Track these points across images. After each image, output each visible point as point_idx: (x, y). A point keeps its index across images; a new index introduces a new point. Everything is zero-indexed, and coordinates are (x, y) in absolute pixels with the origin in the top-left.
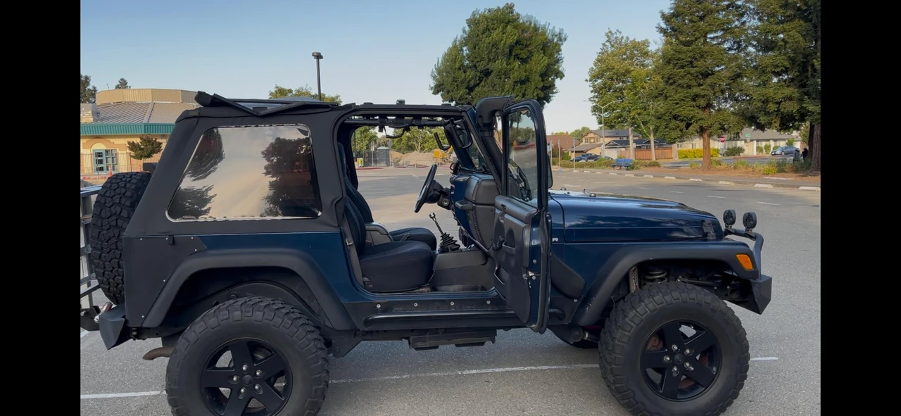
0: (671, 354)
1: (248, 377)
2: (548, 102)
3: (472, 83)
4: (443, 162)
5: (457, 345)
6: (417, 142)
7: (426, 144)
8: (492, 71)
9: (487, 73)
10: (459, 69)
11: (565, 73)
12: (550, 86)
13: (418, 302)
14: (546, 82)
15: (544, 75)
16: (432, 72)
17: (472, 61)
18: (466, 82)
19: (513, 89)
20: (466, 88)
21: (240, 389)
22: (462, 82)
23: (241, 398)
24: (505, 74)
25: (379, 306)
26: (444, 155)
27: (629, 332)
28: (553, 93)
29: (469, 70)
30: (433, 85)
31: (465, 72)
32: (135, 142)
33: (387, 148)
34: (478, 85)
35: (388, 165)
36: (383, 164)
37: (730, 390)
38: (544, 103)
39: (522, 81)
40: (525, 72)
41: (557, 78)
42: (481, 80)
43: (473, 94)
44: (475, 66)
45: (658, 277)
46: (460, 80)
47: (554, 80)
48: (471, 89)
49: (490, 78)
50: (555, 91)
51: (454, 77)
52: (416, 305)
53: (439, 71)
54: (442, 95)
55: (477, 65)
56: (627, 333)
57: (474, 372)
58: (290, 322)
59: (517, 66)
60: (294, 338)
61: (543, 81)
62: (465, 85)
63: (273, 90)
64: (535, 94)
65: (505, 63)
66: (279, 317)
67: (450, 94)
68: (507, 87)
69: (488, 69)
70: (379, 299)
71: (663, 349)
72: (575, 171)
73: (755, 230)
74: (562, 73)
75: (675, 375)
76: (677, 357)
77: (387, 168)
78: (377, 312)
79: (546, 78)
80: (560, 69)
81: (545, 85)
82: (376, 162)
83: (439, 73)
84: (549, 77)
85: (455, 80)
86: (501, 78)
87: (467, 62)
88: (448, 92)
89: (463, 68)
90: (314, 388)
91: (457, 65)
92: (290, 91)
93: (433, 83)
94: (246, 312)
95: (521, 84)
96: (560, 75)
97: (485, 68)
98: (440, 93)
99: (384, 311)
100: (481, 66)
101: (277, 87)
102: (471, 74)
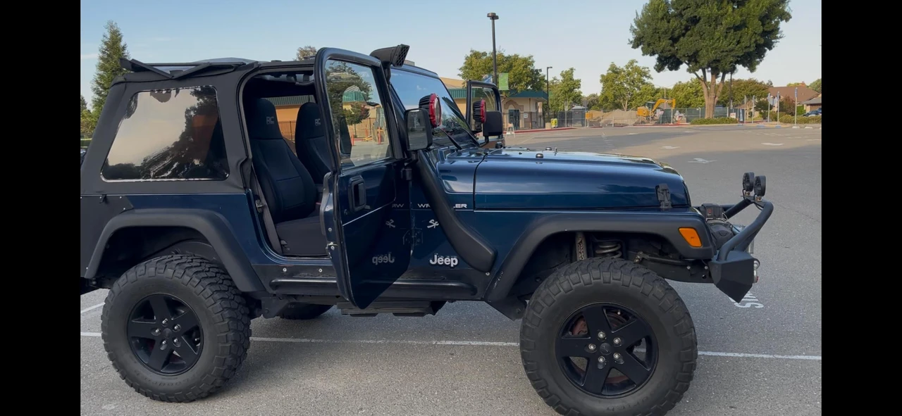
0: (598, 342)
1: (168, 331)
2: (770, 49)
3: (677, 33)
4: (646, 121)
5: (396, 314)
6: (624, 100)
7: (634, 102)
8: (700, 18)
9: (695, 20)
10: (663, 19)
11: (792, 14)
12: (773, 31)
13: (323, 268)
14: (767, 26)
15: (765, 19)
16: (632, 26)
17: (677, 9)
18: (670, 32)
19: (726, 37)
20: (670, 39)
21: (163, 341)
22: (665, 32)
23: (162, 349)
24: (716, 20)
25: (285, 270)
26: (648, 112)
27: (539, 313)
28: (776, 38)
29: (674, 19)
30: (632, 39)
31: (669, 22)
32: (347, 109)
33: (582, 107)
34: (684, 35)
35: (583, 125)
36: (578, 125)
37: (667, 392)
38: (765, 51)
39: (737, 27)
40: (741, 16)
41: (782, 20)
42: (687, 29)
43: (677, 46)
44: (681, 15)
45: (610, 251)
46: (663, 30)
47: (777, 23)
48: (675, 40)
49: (698, 25)
50: (778, 35)
51: (656, 29)
52: (321, 270)
53: (639, 23)
54: (642, 49)
55: (683, 13)
56: (537, 315)
57: (449, 343)
58: (198, 281)
59: (730, 10)
60: (201, 296)
61: (763, 25)
62: (669, 35)
63: (469, 54)
64: (753, 40)
65: (716, 7)
66: (188, 275)
67: (651, 47)
68: (717, 34)
69: (696, 17)
70: (286, 263)
71: (586, 336)
72: (795, 127)
73: (764, 198)
74: (788, 14)
75: (600, 367)
76: (604, 346)
77: (583, 128)
78: (284, 276)
79: (769, 21)
80: (786, 10)
81: (766, 29)
82: (570, 122)
83: (639, 26)
84: (771, 20)
85: (656, 31)
86: (710, 26)
87: (673, 10)
88: (649, 45)
89: (667, 17)
90: (220, 345)
91: (660, 15)
92: (484, 54)
93: (632, 37)
94: (160, 269)
95: (735, 31)
96: (786, 17)
97: (692, 16)
98: (640, 47)
99: (290, 275)
100: (688, 14)
101: (472, 51)
102: (674, 23)
